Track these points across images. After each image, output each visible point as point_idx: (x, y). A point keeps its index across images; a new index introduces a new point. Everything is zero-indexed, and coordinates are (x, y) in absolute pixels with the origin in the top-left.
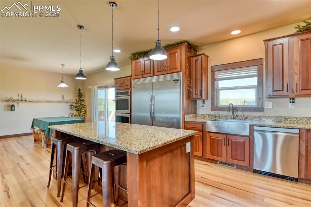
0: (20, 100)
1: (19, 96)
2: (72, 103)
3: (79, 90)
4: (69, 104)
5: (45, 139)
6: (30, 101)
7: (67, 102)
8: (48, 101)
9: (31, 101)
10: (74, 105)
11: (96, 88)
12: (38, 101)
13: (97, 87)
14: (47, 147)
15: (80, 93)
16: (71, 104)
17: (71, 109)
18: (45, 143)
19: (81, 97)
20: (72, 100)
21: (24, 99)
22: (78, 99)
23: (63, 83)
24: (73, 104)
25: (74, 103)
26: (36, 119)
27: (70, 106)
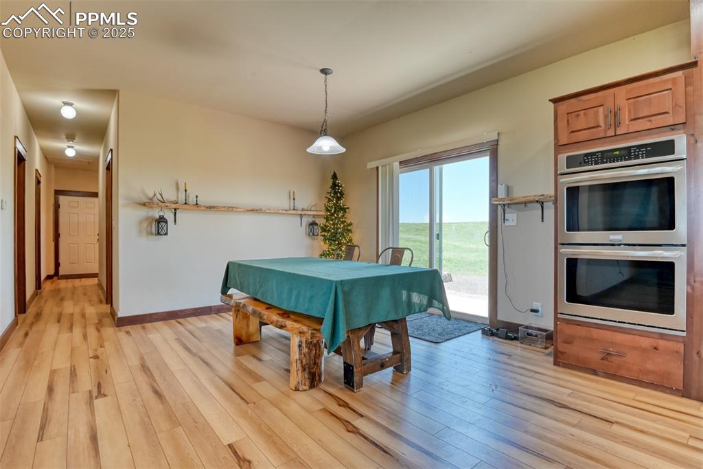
0: (179, 202)
1: (178, 188)
2: (314, 216)
3: (335, 177)
4: (306, 220)
5: (305, 350)
6: (208, 205)
7: (303, 213)
8: (256, 208)
9: (210, 207)
10: (321, 222)
11: (396, 164)
12: (231, 209)
13: (401, 163)
14: (312, 386)
15: (338, 186)
16: (311, 220)
17: (312, 234)
18: (304, 370)
19: (339, 199)
20: (313, 209)
21: (192, 200)
22: (331, 204)
23: (326, 135)
24: (318, 221)
25: (318, 216)
26: (240, 265)
27: (310, 224)
